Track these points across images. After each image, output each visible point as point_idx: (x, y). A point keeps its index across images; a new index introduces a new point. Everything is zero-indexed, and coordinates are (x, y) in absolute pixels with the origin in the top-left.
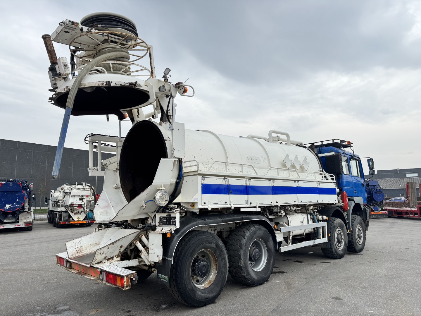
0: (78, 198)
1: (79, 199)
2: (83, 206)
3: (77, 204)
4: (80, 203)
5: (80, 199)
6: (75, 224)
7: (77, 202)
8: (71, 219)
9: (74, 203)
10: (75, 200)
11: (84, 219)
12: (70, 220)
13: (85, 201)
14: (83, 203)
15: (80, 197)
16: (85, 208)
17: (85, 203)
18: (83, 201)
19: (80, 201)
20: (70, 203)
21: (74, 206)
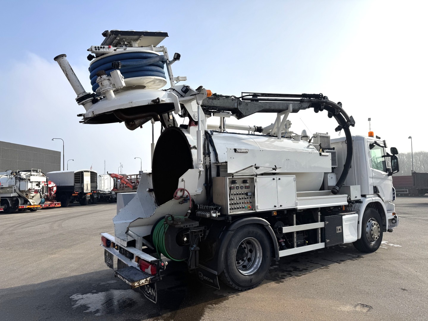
0: (35, 184)
2: (39, 191)
5: (37, 185)
6: (31, 208)
8: (28, 203)
9: (32, 188)
10: (33, 186)
11: (39, 204)
13: (41, 186)
14: (40, 188)
15: (37, 183)
16: (41, 193)
18: (39, 187)
19: (37, 187)
20: (28, 188)
21: (31, 191)
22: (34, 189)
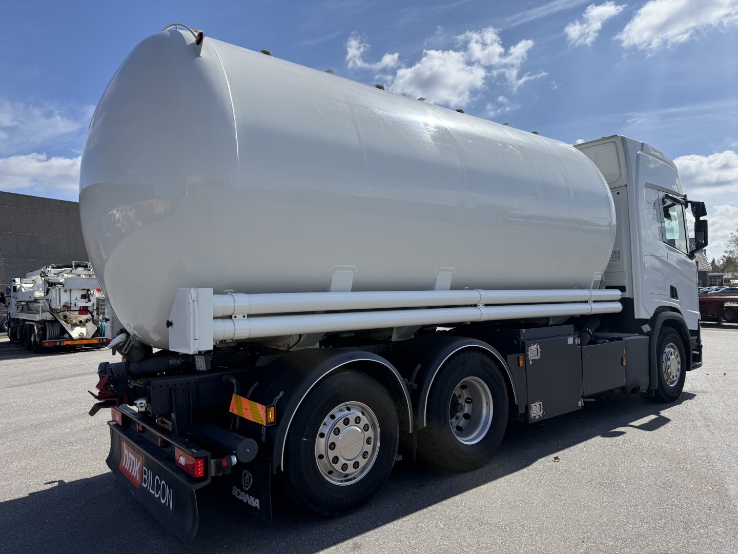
0: (77, 294)
1: (81, 295)
2: (90, 309)
3: (77, 305)
4: (82, 303)
5: (84, 297)
6: (75, 344)
7: (76, 301)
9: (71, 304)
10: (73, 299)
13: (94, 300)
14: (89, 304)
15: (84, 292)
17: (93, 304)
18: (89, 301)
19: (84, 300)
21: (70, 309)
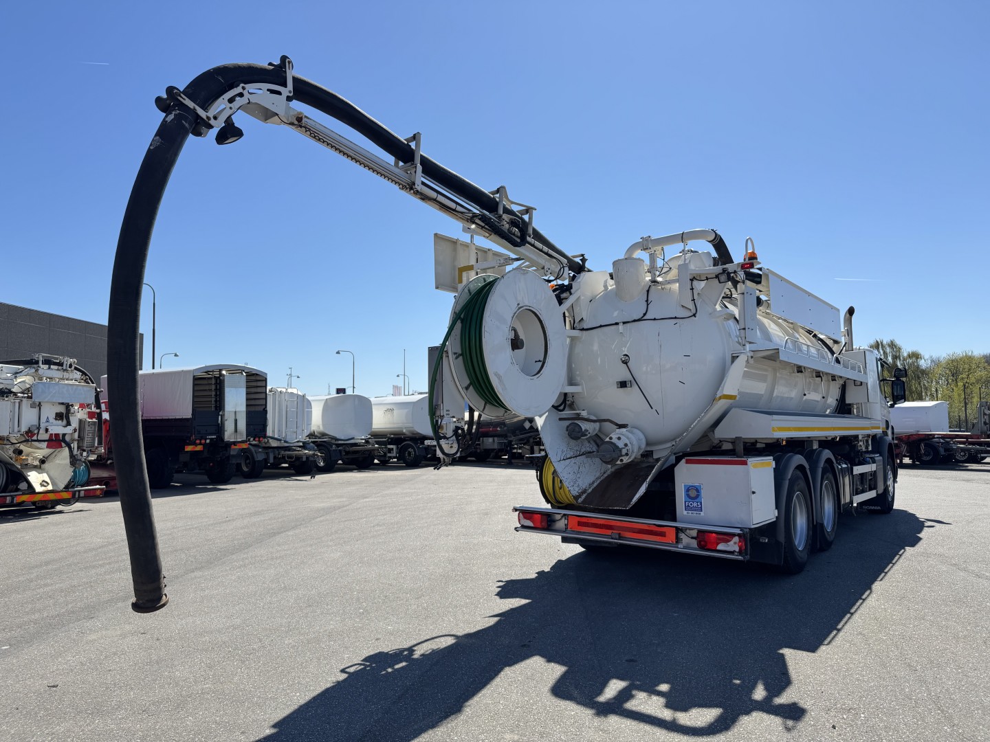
0: (49, 412)
1: (56, 413)
2: (67, 438)
3: (51, 432)
4: (58, 428)
5: (59, 416)
7: (47, 424)
8: (23, 486)
9: (39, 428)
10: (43, 419)
11: (67, 487)
12: (18, 490)
13: (75, 423)
14: (69, 430)
16: (75, 445)
17: (75, 430)
18: (69, 424)
19: (60, 423)
20: (24, 429)
21: (35, 438)
22: (47, 430)
